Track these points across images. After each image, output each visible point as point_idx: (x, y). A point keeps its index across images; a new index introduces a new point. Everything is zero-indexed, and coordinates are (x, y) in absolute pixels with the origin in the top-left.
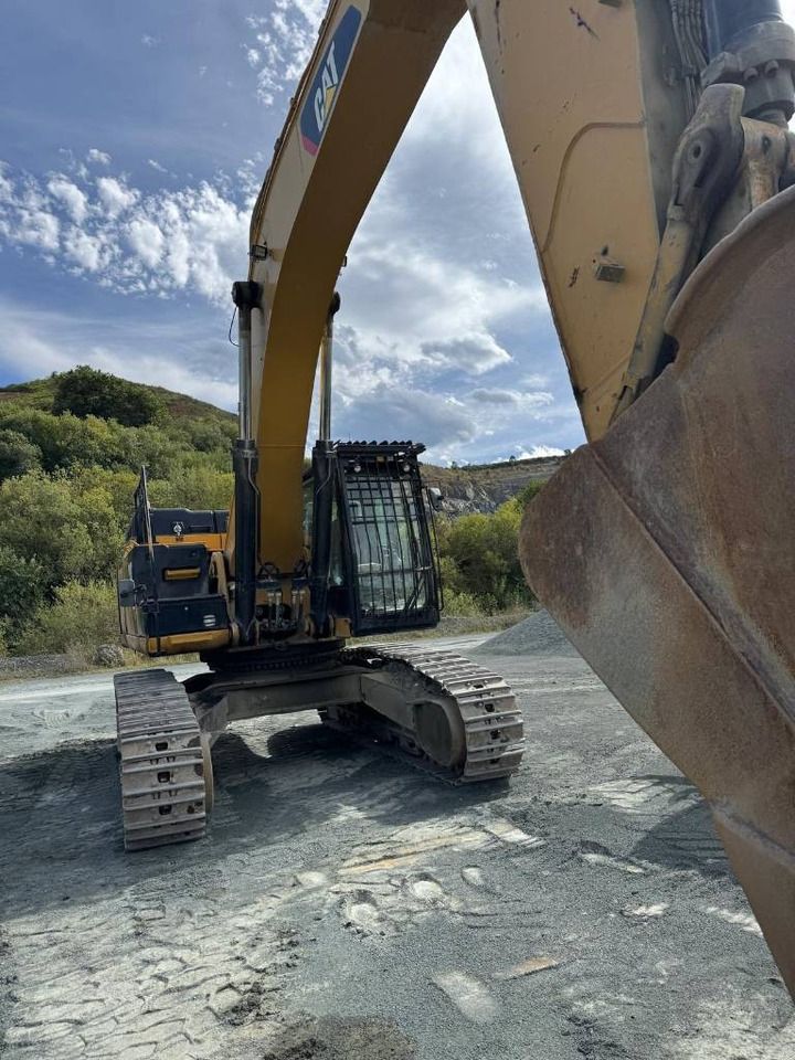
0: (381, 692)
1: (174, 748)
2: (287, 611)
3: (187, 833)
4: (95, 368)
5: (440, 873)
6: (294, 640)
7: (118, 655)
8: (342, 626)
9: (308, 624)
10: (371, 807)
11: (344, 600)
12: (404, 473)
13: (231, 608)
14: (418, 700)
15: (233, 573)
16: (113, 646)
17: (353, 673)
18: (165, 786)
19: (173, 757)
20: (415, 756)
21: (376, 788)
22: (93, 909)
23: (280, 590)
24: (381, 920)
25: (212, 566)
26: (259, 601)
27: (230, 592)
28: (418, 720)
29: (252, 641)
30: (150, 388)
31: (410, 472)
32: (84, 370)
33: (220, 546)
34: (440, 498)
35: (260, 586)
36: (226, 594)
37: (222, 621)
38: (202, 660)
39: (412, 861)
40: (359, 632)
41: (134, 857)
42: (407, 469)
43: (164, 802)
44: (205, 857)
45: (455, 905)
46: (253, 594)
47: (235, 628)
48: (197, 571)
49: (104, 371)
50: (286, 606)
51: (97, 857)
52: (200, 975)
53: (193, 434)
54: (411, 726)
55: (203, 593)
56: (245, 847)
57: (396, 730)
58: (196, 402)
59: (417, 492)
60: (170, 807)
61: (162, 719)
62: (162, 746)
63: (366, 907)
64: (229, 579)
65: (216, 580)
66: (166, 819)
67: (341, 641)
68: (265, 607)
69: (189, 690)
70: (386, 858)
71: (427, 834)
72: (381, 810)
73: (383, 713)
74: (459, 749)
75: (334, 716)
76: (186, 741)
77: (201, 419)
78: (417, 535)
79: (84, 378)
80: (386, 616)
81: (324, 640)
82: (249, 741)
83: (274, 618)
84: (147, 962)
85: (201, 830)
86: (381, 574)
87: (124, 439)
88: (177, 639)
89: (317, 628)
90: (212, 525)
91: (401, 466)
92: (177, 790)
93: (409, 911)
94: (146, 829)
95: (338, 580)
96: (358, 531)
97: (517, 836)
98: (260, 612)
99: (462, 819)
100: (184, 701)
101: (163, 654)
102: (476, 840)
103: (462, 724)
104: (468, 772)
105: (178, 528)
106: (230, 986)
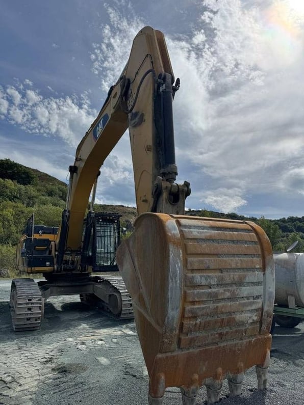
0: (100, 291)
1: (34, 301)
2: (73, 262)
3: (34, 327)
4: (12, 160)
5: (106, 339)
6: (74, 272)
7: (8, 273)
8: (90, 269)
9: (79, 267)
10: (91, 325)
11: (91, 261)
12: (115, 223)
13: (55, 260)
14: (111, 294)
15: (57, 249)
16: (6, 270)
17: (92, 284)
18: (30, 312)
19: (33, 304)
20: (108, 312)
21: (94, 320)
22: (5, 344)
23: (71, 256)
24: (87, 348)
25: (50, 246)
26: (64, 258)
27: (55, 255)
28: (109, 300)
29: (60, 271)
30: (34, 170)
31: (117, 222)
32: (7, 160)
33: (54, 239)
34: (125, 231)
35: (65, 254)
36: (54, 255)
37: (52, 264)
38: (43, 276)
39: (99, 337)
40: (94, 271)
41: (17, 333)
42: (116, 221)
43: (28, 317)
44: (38, 334)
45: (107, 346)
46: (63, 256)
47: (55, 267)
48: (46, 247)
49: (15, 162)
50: (73, 261)
51: (5, 333)
52: (37, 356)
53: (47, 189)
54: (107, 302)
55: (47, 255)
56: (51, 332)
57: (103, 304)
58: (50, 176)
59: (118, 228)
60: (30, 318)
61: (31, 292)
62: (30, 300)
63: (83, 346)
64: (56, 251)
65: (51, 251)
66: (29, 322)
67: (89, 274)
68: (66, 261)
69: (39, 285)
70: (92, 336)
71: (105, 331)
72: (94, 326)
73: (99, 297)
74: (120, 309)
75: (85, 299)
76: (37, 299)
77: (51, 183)
78: (117, 242)
79: (7, 164)
80: (104, 266)
81: (84, 272)
82: (55, 305)
83: (68, 264)
84: (23, 354)
85: (38, 327)
86: (104, 253)
87: (19, 189)
88: (37, 269)
89: (82, 269)
90: (52, 232)
91: (114, 220)
92: (33, 313)
93: (95, 347)
94: (22, 325)
95: (90, 254)
96: (98, 239)
97: (131, 333)
98: (64, 262)
99: (116, 328)
100: (38, 288)
101: (32, 273)
102: (119, 333)
103: (122, 301)
104: (122, 316)
105: (41, 232)
106: (45, 358)
